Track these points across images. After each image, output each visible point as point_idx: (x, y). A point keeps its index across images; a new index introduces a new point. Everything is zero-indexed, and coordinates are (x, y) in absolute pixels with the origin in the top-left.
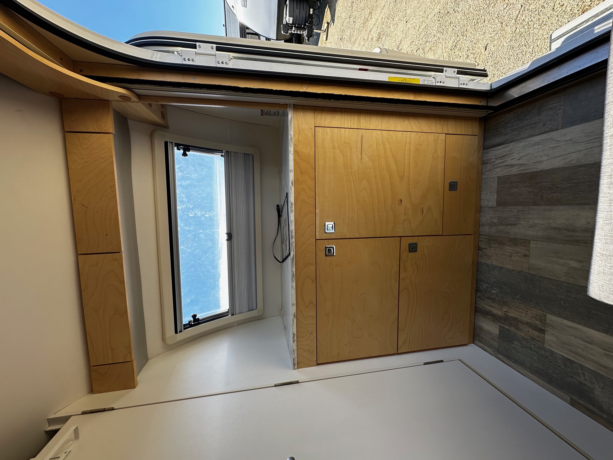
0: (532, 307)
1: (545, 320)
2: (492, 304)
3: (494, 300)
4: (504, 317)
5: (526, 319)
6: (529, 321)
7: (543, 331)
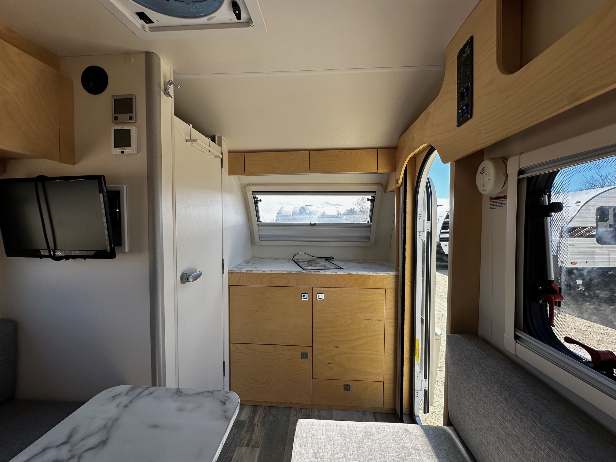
0: (263, 440)
1: (255, 447)
2: (261, 417)
3: (265, 418)
4: (253, 424)
5: (254, 436)
6: (253, 439)
7: (248, 446)
